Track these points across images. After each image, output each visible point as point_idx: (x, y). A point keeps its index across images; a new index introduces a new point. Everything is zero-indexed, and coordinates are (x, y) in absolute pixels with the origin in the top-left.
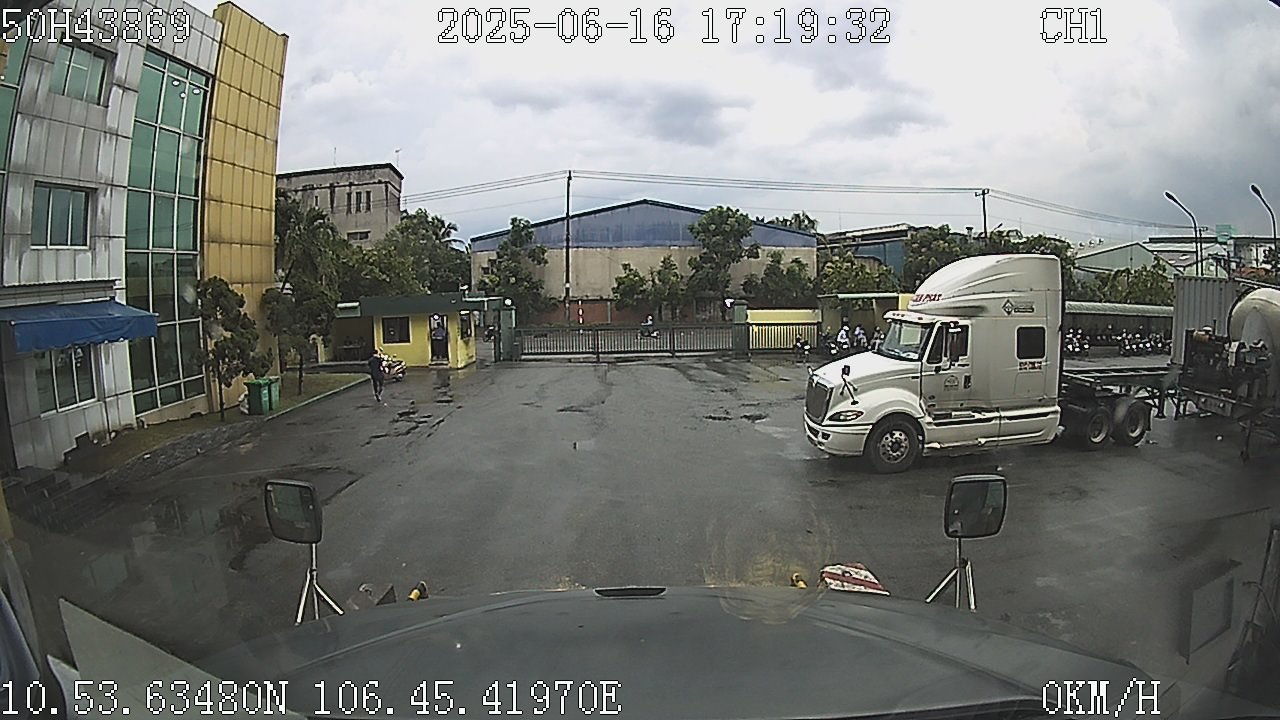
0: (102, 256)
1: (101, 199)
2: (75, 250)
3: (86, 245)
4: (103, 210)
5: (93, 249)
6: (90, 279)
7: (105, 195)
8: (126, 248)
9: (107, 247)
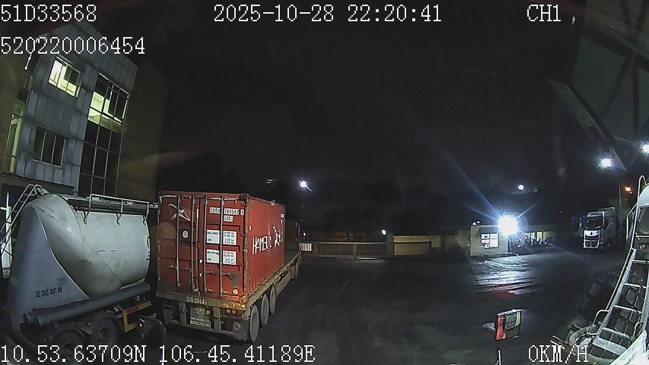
0: (68, 173)
1: (70, 144)
2: (55, 167)
3: (60, 166)
4: (70, 150)
5: (63, 169)
6: (60, 183)
7: (72, 142)
8: (80, 172)
9: (71, 169)
